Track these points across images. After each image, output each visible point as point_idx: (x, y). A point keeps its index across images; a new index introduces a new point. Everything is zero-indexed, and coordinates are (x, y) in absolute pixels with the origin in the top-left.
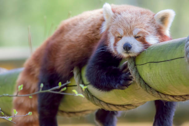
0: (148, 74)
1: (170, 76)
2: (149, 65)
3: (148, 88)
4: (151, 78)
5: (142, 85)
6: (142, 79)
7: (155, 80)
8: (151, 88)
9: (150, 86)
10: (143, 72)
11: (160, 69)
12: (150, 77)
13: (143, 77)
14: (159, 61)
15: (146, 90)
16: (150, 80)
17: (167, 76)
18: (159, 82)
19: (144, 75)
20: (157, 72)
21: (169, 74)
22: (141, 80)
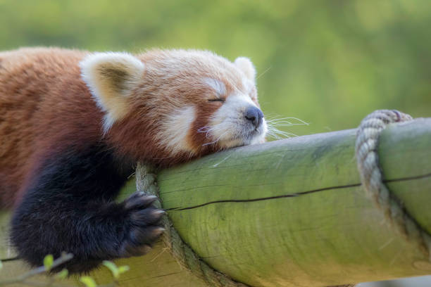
0: (210, 232)
1: (294, 239)
2: (217, 209)
3: (208, 272)
4: (223, 243)
5: (190, 263)
6: (190, 247)
7: (236, 251)
8: (215, 270)
9: (215, 266)
10: (193, 229)
11: (257, 219)
12: (218, 242)
13: (193, 242)
14: (252, 198)
15: (204, 276)
16: (216, 248)
17: (283, 237)
18: (249, 255)
19: (196, 237)
20: (248, 227)
21: (291, 231)
22: (186, 248)
